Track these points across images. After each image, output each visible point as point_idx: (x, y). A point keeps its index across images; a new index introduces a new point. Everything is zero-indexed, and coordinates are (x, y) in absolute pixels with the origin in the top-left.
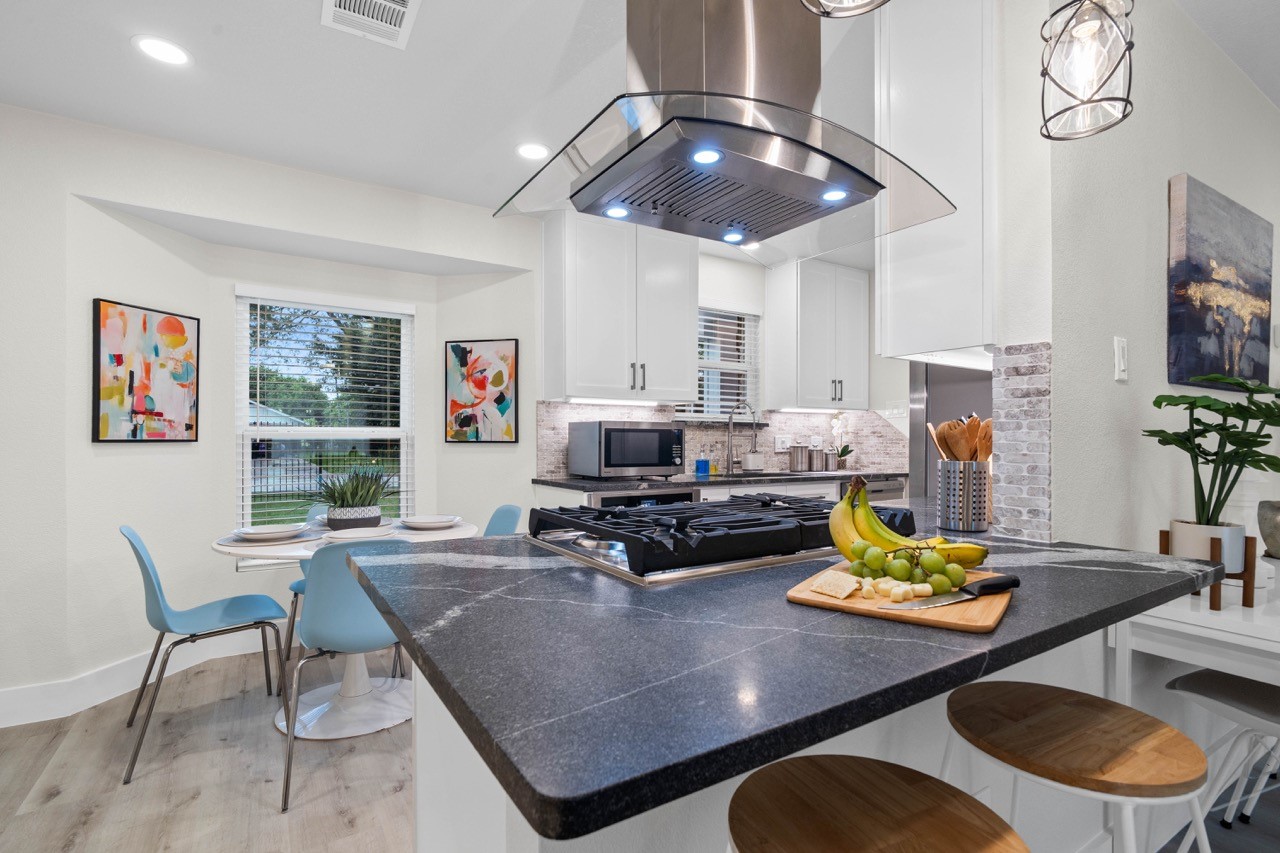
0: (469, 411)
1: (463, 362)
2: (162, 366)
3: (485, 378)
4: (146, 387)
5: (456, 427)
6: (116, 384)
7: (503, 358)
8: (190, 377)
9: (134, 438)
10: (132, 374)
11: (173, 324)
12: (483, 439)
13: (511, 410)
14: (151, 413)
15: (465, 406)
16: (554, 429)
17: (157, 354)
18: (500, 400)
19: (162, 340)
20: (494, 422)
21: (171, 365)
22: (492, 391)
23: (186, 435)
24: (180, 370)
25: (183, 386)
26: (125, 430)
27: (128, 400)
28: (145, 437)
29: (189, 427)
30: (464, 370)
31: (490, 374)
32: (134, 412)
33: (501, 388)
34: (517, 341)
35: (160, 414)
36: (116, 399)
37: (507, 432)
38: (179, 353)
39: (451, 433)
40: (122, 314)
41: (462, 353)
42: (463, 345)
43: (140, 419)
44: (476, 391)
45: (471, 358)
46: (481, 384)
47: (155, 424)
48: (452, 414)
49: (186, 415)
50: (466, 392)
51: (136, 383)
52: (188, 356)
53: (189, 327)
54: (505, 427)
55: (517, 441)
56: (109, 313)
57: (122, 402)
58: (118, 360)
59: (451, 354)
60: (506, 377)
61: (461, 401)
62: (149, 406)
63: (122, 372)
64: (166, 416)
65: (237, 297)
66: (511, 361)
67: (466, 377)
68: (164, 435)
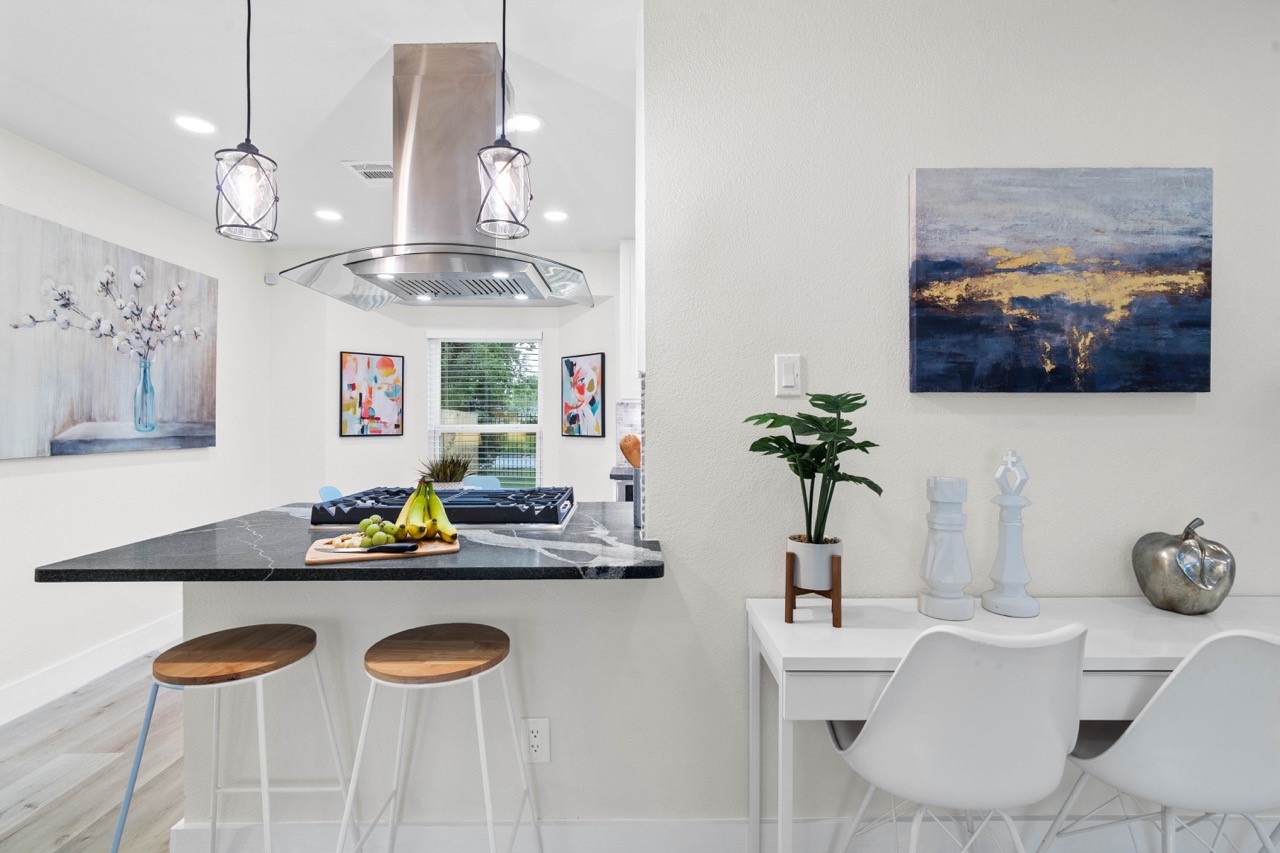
0: (574, 412)
1: (572, 374)
2: (380, 388)
3: (584, 384)
4: (369, 402)
5: (568, 425)
6: (352, 401)
7: (594, 369)
8: (398, 394)
9: (362, 434)
10: (361, 395)
11: (387, 361)
12: (583, 433)
13: (599, 411)
14: (373, 418)
15: (572, 408)
16: (631, 426)
17: (376, 382)
18: (592, 402)
19: (379, 372)
20: (589, 421)
21: (385, 388)
22: (588, 395)
23: (395, 431)
24: (391, 390)
25: (393, 400)
26: (356, 430)
27: (359, 411)
28: (369, 433)
29: (397, 426)
30: (572, 379)
31: (586, 382)
32: (362, 418)
33: (593, 393)
34: (603, 355)
35: (378, 419)
36: (351, 410)
37: (597, 430)
38: (391, 379)
39: (565, 429)
40: (355, 359)
41: (570, 366)
42: (571, 360)
43: (366, 422)
44: (579, 396)
45: (576, 369)
46: (581, 391)
47: (375, 425)
48: (566, 412)
49: (395, 419)
50: (573, 396)
51: (363, 401)
52: (396, 381)
53: (397, 362)
54: (595, 424)
55: (603, 435)
56: (348, 358)
57: (355, 413)
58: (353, 387)
59: (565, 367)
60: (595, 384)
61: (570, 404)
62: (371, 414)
63: (355, 394)
64: (382, 420)
65: (429, 339)
66: (599, 370)
67: (574, 384)
68: (380, 431)
